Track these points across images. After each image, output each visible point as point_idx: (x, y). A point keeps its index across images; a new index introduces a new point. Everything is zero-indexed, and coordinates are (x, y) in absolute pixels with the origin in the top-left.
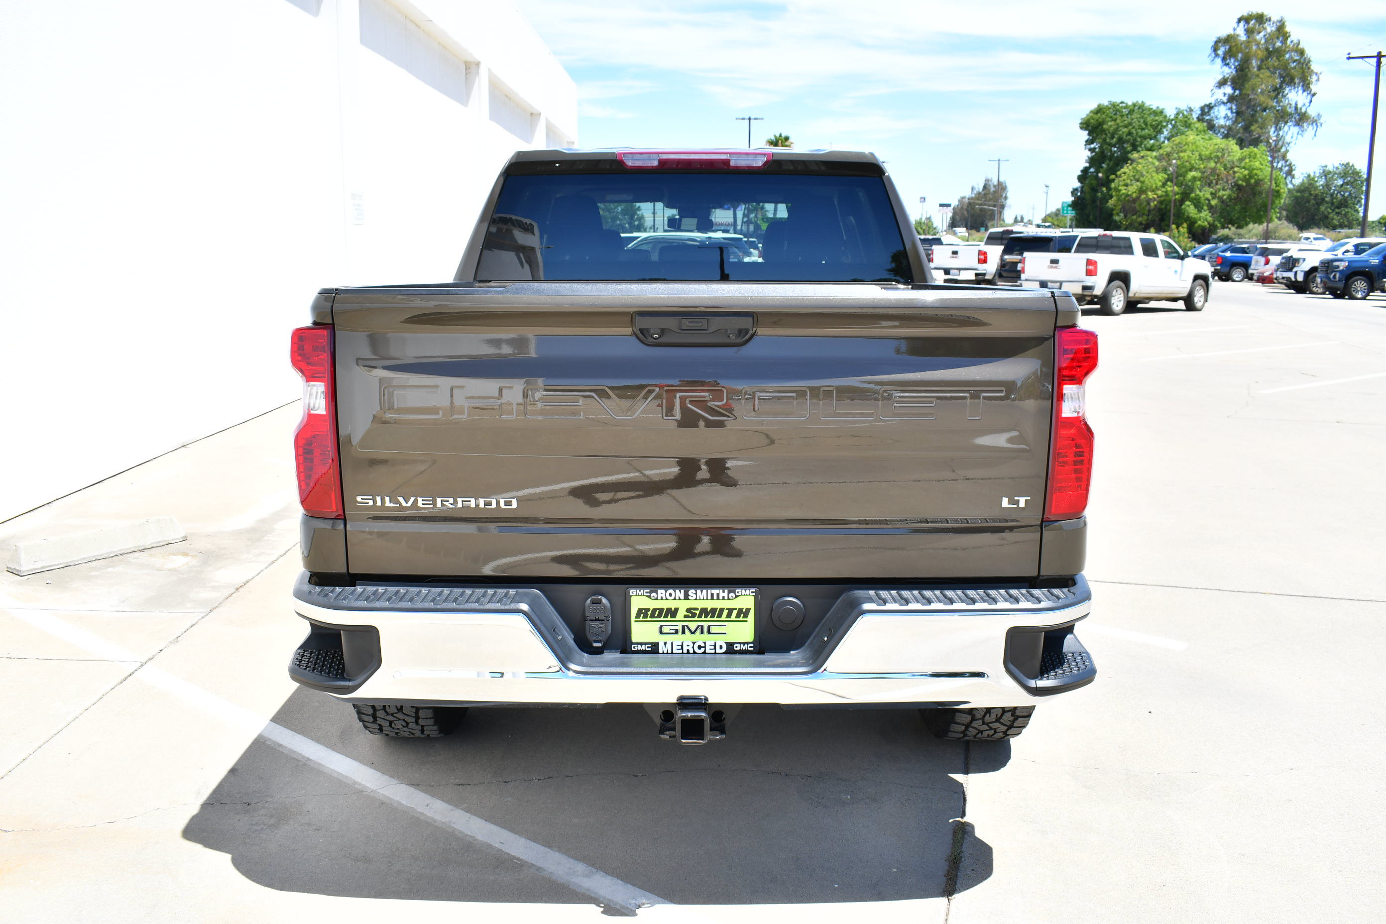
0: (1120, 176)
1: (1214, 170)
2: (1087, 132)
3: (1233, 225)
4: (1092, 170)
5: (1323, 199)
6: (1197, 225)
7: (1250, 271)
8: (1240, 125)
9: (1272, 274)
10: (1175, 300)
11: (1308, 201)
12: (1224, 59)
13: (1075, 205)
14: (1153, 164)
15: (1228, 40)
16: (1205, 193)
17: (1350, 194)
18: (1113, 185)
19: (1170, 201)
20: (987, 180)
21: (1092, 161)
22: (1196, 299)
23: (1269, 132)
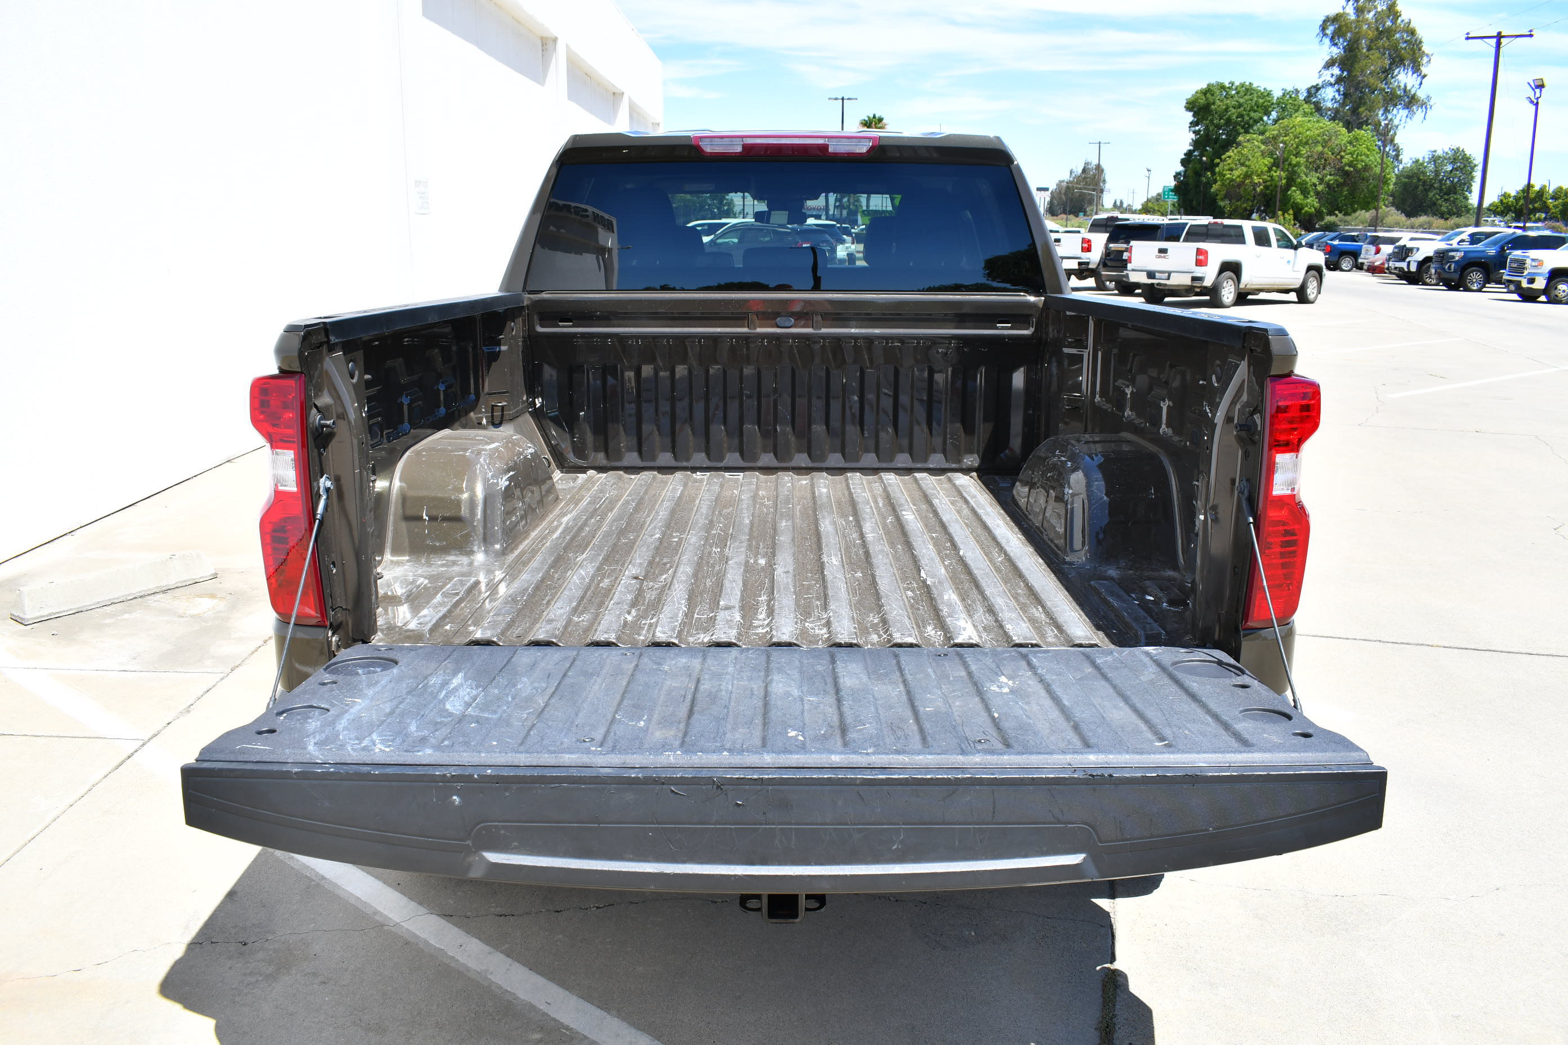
0: (1225, 160)
1: (1322, 153)
2: (1191, 114)
3: (1340, 212)
4: (1196, 153)
5: (1432, 186)
6: (1303, 211)
7: (1360, 261)
8: (1347, 108)
9: (1383, 264)
10: (1287, 291)
11: (1417, 187)
12: (1332, 39)
13: (1178, 190)
14: (1259, 148)
15: (1336, 19)
16: (1313, 178)
17: (1459, 180)
18: (1217, 170)
19: (1276, 186)
20: (1087, 164)
21: (1196, 144)
22: (1309, 291)
23: (1377, 115)
